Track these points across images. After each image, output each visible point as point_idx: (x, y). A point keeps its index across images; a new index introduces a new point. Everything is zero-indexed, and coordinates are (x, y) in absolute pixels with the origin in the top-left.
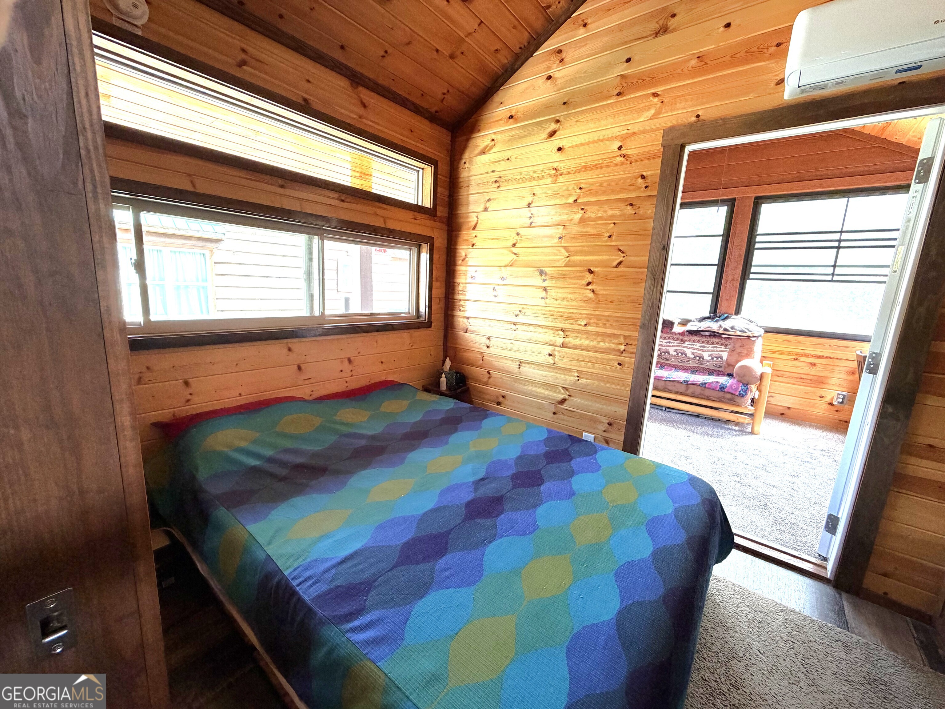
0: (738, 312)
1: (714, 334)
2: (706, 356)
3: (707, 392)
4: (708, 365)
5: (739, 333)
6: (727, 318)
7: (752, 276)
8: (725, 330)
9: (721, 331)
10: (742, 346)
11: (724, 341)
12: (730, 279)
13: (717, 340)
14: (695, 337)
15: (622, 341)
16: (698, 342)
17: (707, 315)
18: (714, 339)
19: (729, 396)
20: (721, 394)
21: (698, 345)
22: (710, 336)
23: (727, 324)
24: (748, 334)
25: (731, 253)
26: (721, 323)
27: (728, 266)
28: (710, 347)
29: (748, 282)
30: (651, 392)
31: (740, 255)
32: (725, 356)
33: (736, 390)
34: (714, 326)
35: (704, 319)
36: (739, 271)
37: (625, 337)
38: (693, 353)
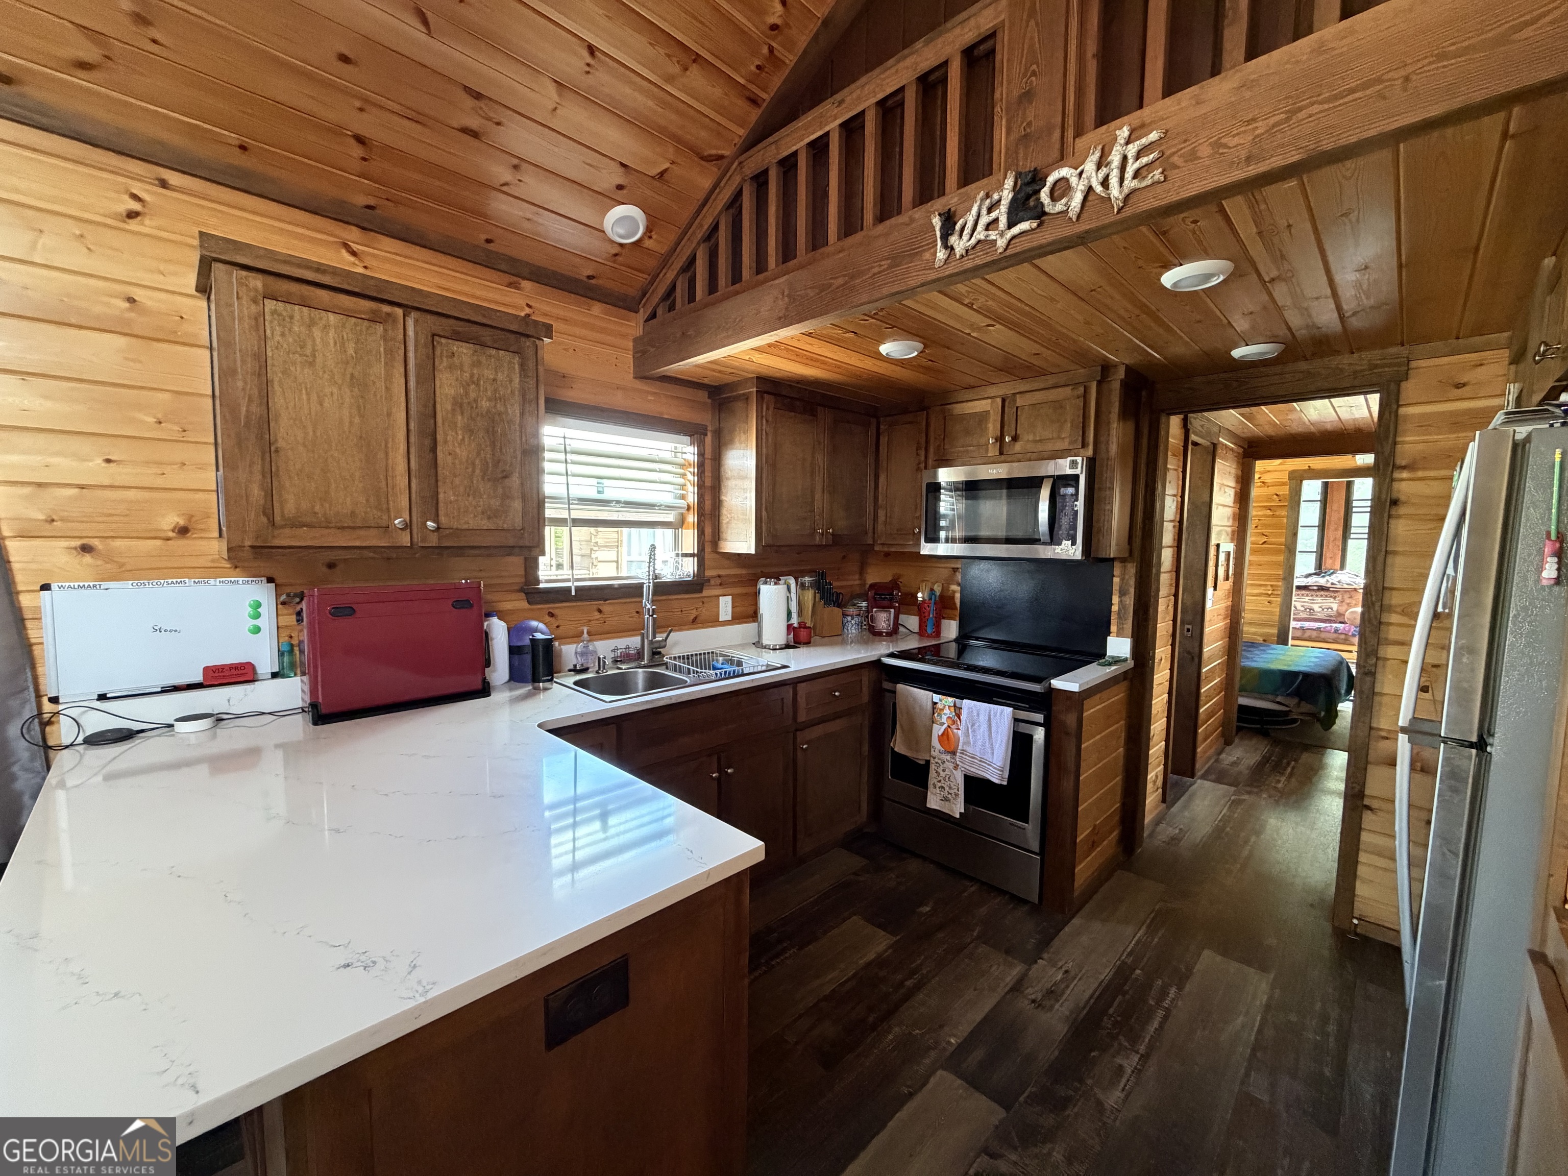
0: (1342, 567)
1: (1321, 588)
2: (1316, 607)
3: (1323, 635)
4: (1320, 616)
5: (1346, 586)
6: (1332, 573)
7: (1352, 536)
8: (1332, 584)
9: (1329, 585)
10: (1351, 597)
11: (1332, 594)
12: (1332, 539)
13: (1326, 593)
14: (1303, 592)
15: (1269, 588)
16: (1307, 595)
17: (1313, 571)
18: (1322, 593)
19: (1343, 636)
20: (1335, 635)
21: (1307, 599)
22: (1318, 590)
23: (1334, 579)
24: (1355, 586)
25: (1330, 517)
26: (1327, 578)
27: (1328, 528)
28: (1319, 599)
29: (1350, 542)
30: (1292, 617)
31: (1339, 519)
32: (1335, 607)
33: (1349, 631)
34: (1322, 581)
35: (1310, 575)
36: (1340, 532)
37: (1272, 586)
38: (1303, 606)
